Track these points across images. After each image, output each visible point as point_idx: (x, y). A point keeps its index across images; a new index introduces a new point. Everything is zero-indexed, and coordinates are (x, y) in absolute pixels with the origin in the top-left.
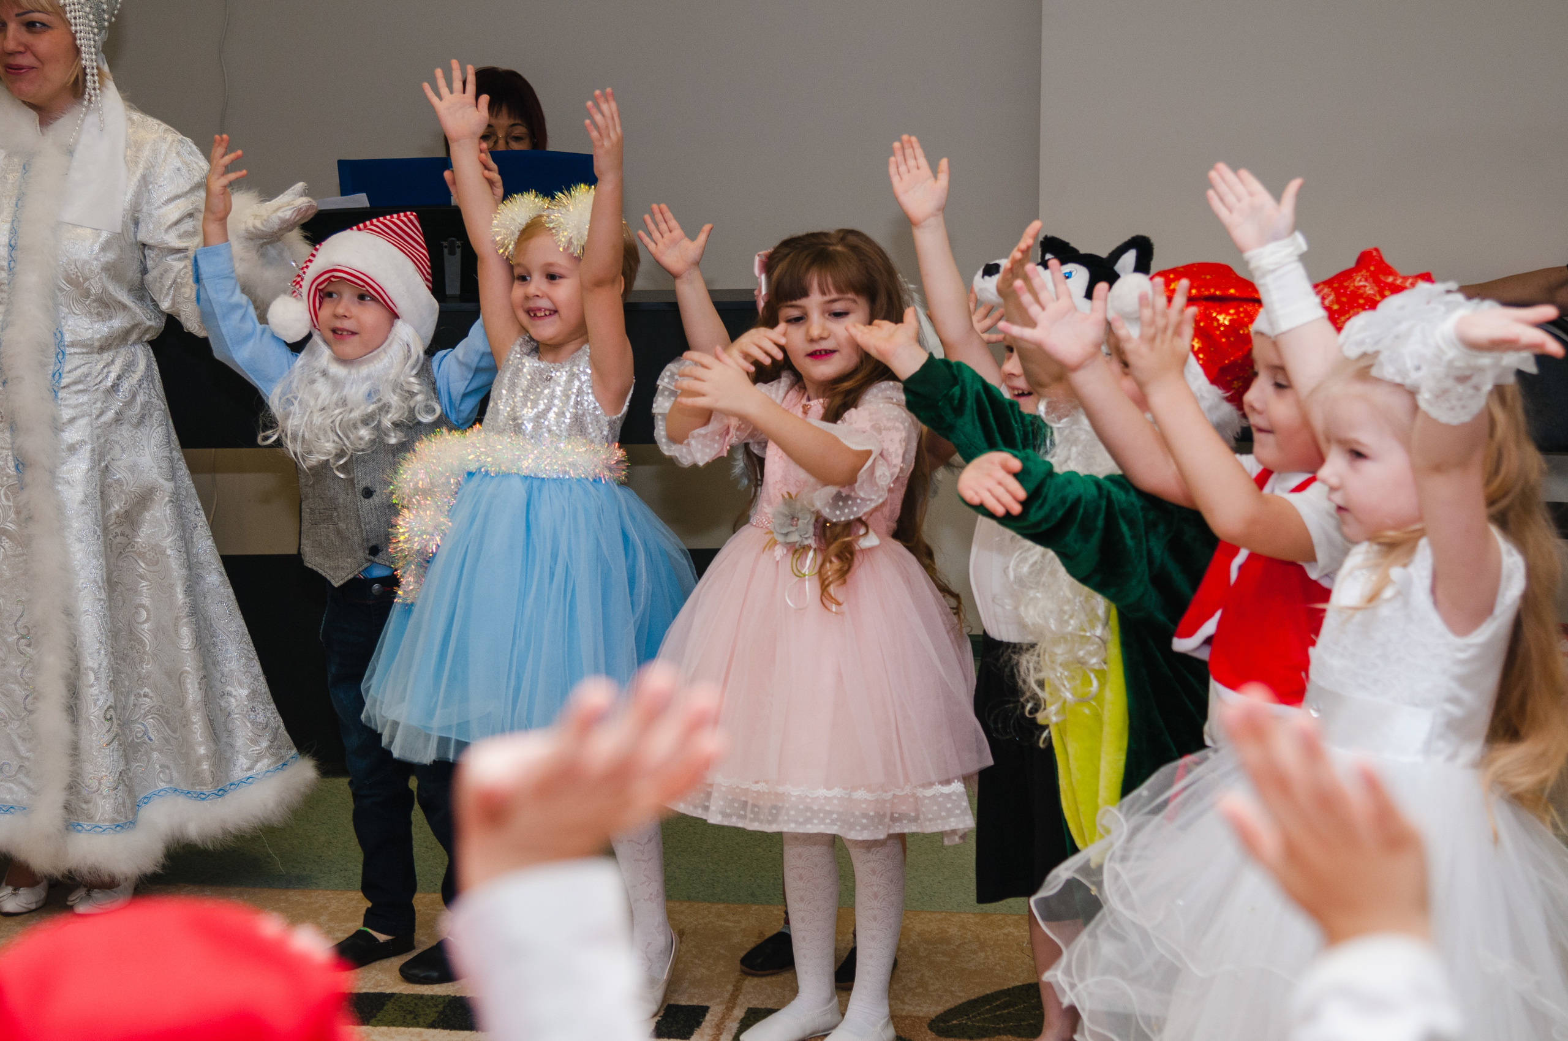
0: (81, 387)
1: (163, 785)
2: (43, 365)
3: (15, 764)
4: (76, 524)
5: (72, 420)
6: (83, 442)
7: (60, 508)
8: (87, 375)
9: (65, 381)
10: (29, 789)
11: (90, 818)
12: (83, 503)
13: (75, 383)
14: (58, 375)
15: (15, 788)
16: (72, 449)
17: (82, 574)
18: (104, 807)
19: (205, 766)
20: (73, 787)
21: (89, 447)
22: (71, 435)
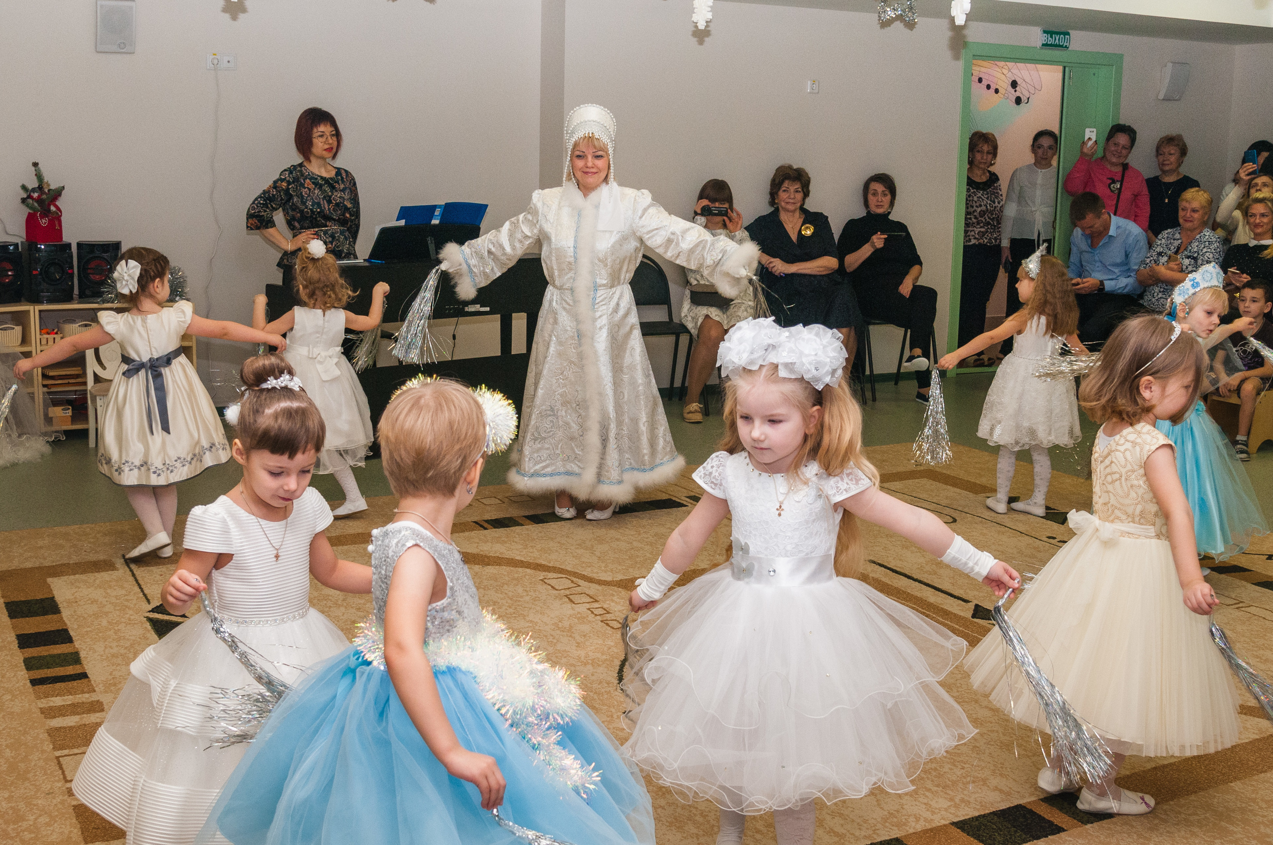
0: (603, 303)
1: (628, 467)
2: (589, 295)
3: (573, 456)
4: (602, 359)
5: (600, 316)
6: (605, 325)
7: (596, 352)
8: (605, 298)
9: (597, 301)
10: (579, 467)
11: (609, 478)
12: (605, 350)
13: (601, 301)
14: (594, 298)
15: (573, 466)
16: (601, 328)
17: (606, 379)
18: (614, 474)
19: (646, 458)
20: (601, 467)
21: (606, 327)
22: (599, 323)
